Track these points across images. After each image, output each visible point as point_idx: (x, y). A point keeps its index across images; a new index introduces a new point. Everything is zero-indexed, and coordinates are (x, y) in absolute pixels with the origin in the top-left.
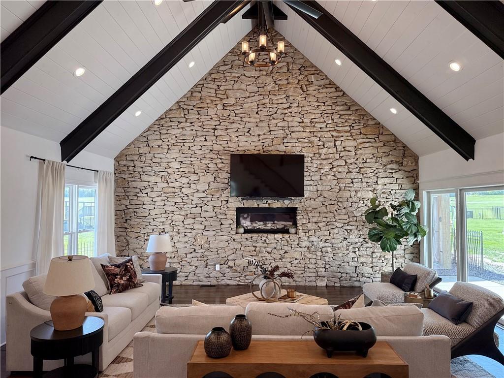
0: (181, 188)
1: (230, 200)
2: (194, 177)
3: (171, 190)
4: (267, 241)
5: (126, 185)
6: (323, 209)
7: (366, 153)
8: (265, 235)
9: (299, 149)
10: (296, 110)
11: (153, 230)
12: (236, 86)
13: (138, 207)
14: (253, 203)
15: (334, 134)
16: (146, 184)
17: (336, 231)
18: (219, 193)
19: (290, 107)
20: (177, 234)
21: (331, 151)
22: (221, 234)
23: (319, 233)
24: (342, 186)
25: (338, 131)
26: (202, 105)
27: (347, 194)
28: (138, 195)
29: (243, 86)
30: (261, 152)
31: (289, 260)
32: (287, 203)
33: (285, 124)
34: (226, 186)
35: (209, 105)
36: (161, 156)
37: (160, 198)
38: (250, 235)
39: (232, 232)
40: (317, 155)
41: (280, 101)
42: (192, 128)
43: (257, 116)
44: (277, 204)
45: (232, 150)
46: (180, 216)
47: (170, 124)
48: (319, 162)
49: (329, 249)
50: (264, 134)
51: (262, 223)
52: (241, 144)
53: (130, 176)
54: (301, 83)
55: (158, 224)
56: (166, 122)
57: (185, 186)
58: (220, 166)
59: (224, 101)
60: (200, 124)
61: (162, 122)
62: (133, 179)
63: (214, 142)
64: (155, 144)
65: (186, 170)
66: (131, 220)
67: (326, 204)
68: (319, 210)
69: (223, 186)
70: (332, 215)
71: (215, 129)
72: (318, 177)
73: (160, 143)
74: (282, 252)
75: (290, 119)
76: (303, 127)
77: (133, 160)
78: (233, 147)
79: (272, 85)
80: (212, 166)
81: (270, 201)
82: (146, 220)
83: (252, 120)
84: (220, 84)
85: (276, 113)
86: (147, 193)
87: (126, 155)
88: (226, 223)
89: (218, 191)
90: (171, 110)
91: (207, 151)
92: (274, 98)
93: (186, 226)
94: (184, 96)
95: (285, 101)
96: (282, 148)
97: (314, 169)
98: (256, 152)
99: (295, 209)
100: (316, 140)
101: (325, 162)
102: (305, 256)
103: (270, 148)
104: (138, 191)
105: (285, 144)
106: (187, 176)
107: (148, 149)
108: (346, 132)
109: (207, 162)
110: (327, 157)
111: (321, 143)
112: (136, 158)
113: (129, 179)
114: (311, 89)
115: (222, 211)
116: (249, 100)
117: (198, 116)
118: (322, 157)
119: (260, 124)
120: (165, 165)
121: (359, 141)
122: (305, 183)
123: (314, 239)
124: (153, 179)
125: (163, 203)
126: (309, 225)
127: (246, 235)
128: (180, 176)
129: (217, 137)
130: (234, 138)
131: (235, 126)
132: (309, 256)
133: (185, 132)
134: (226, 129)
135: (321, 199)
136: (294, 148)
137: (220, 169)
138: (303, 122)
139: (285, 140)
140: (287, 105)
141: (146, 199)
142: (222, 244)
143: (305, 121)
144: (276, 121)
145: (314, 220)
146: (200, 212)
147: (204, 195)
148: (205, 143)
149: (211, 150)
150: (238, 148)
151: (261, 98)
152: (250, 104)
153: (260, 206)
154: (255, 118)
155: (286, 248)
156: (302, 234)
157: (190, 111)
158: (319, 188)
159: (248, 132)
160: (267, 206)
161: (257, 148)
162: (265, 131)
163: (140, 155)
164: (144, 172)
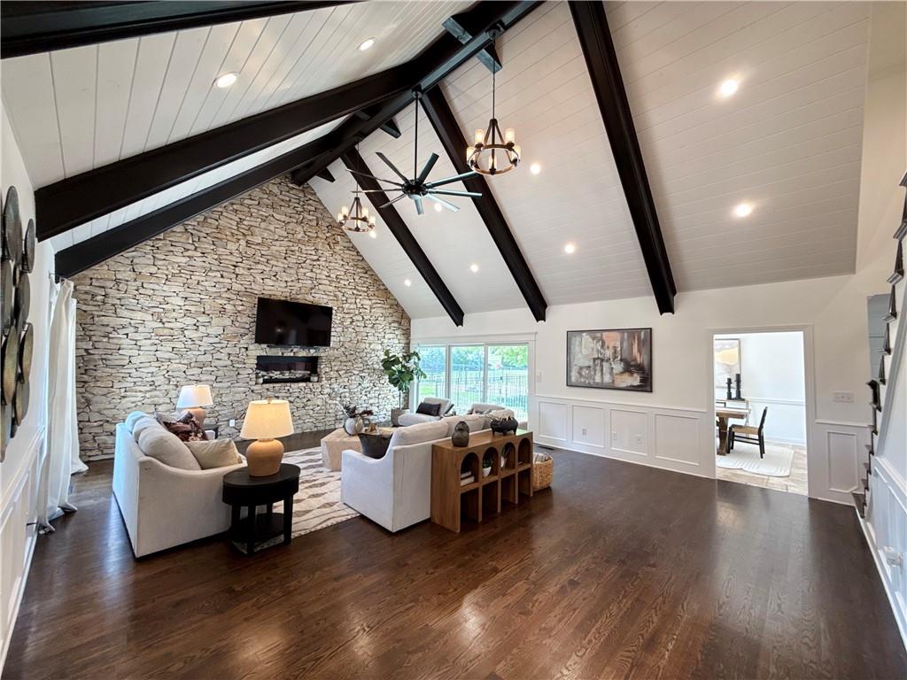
0: (183, 330)
1: (251, 347)
2: (203, 319)
3: (166, 331)
4: (291, 390)
6: (344, 359)
7: (378, 312)
8: (289, 384)
9: (325, 301)
10: (324, 264)
11: (136, 383)
12: (263, 225)
13: (110, 352)
14: (277, 352)
15: (355, 292)
16: (123, 321)
17: (353, 378)
18: (237, 339)
19: (318, 260)
20: (174, 387)
21: (352, 306)
22: (237, 385)
23: (340, 380)
24: (360, 338)
25: (358, 290)
26: (219, 235)
27: (363, 346)
28: (110, 335)
29: (272, 228)
30: (289, 299)
31: (311, 407)
32: (312, 352)
33: (313, 275)
34: (247, 331)
35: (229, 238)
36: (156, 287)
37: (149, 342)
38: (272, 385)
39: (250, 383)
40: (341, 309)
41: (310, 252)
42: (204, 259)
43: (285, 261)
44: (302, 353)
45: (256, 292)
46: (180, 366)
47: (172, 248)
48: (341, 315)
49: (347, 394)
50: (292, 281)
51: (279, 372)
52: (266, 287)
53: (97, 308)
54: (329, 240)
55: (144, 375)
56: (166, 245)
57: (189, 328)
58: (240, 308)
59: (248, 238)
60: (216, 257)
62: (103, 313)
63: (234, 280)
64: (145, 271)
65: (193, 309)
66: (95, 370)
67: (347, 353)
68: (340, 359)
69: (242, 331)
70: (350, 364)
71: (235, 266)
72: (341, 329)
73: (153, 270)
74: (305, 400)
75: (318, 271)
76: (330, 281)
77: (103, 287)
78: (257, 289)
79: (302, 234)
80: (229, 307)
81: (295, 350)
82: (123, 371)
83: (280, 264)
84: (244, 217)
85: (304, 262)
86: (127, 334)
87: (91, 279)
88: (244, 373)
89: (235, 336)
90: (173, 231)
91: (223, 290)
92: (303, 247)
93: (189, 377)
95: (314, 253)
96: (310, 298)
97: (338, 322)
98: (283, 299)
99: (319, 358)
100: (340, 295)
101: (347, 316)
102: (326, 402)
103: (298, 297)
104: (110, 330)
105: (313, 295)
106: (194, 316)
107: (133, 275)
108: (364, 292)
109: (223, 302)
110: (349, 311)
111: (344, 298)
112: (110, 284)
113: (95, 313)
114: (338, 248)
115: (240, 359)
116: (278, 243)
117: (212, 247)
118: (345, 311)
119: (289, 271)
120: (161, 299)
121: (373, 301)
122: (332, 334)
123: (335, 386)
124: (139, 316)
125: (154, 348)
126: (332, 373)
127: (267, 386)
128: (183, 315)
129: (237, 275)
130: (259, 278)
131: (260, 266)
132: (330, 402)
133: (193, 263)
134: (249, 269)
135: (343, 349)
136: (321, 299)
137: (239, 312)
138: (329, 276)
139: (313, 291)
140: (316, 258)
141: (125, 342)
142: (238, 397)
143: (332, 275)
144: (304, 271)
145: (336, 368)
146: (210, 360)
147: (217, 340)
148: (221, 280)
149: (229, 289)
150: (264, 292)
151: (291, 244)
152: (279, 248)
153: (285, 355)
154: (283, 263)
155: (309, 396)
156: (324, 382)
157: (202, 239)
158: (342, 339)
159: (275, 276)
160: (292, 354)
161: (284, 294)
162: (293, 278)
163: (117, 281)
164: (122, 305)
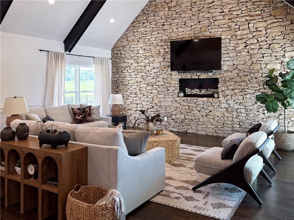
1: (172, 74)
2: (152, 59)
3: (139, 68)
4: (197, 102)
5: (117, 66)
6: (239, 79)
7: (276, 31)
8: (196, 98)
9: (219, 33)
11: (131, 93)
13: (123, 78)
14: (188, 75)
15: (248, 18)
16: (126, 65)
17: (248, 96)
18: (166, 69)
19: (213, 2)
20: (143, 96)
21: (245, 32)
22: (168, 96)
23: (235, 97)
24: (254, 60)
25: (252, 16)
26: (156, 10)
27: (258, 67)
28: (123, 71)
30: (193, 38)
31: (212, 117)
32: (210, 75)
33: (210, 15)
34: (170, 64)
35: (160, 9)
36: (134, 46)
37: (134, 73)
39: (174, 95)
40: (234, 37)
42: (151, 26)
43: (190, 12)
44: (203, 76)
45: (174, 38)
46: (144, 85)
47: (138, 25)
48: (235, 42)
49: (243, 111)
50: (195, 24)
51: (198, 90)
52: (179, 34)
53: (119, 60)
55: (133, 89)
57: (146, 65)
58: (167, 50)
59: (169, 5)
60: (155, 22)
61: (134, 24)
62: (120, 62)
63: (163, 34)
64: (131, 39)
65: (147, 54)
66: (119, 87)
67: (240, 75)
68: (235, 79)
69: (168, 64)
70: (244, 83)
71: (164, 25)
72: (234, 54)
73: (133, 38)
74: (207, 111)
75: (213, 11)
76: (224, 16)
77: (120, 50)
78: (175, 36)
80: (162, 50)
81: (198, 74)
82: (127, 87)
83: (187, 15)
85: (203, 8)
86: (127, 70)
87: (117, 47)
88: (171, 89)
89: (165, 68)
90: (139, 16)
91: (159, 41)
93: (148, 91)
94: (146, 6)
96: (207, 34)
97: (231, 48)
98: (189, 39)
100: (233, 24)
101: (240, 42)
102: (224, 115)
103: (199, 35)
104: (123, 69)
105: (210, 31)
106: (148, 58)
107: (127, 42)
108: (257, 15)
109: (159, 48)
110: (241, 37)
111: (237, 27)
112: (121, 49)
113: (119, 62)
115: (168, 81)
116: (185, 1)
117: (154, 18)
118: (238, 38)
119: (193, 18)
120: (136, 52)
121: (268, 22)
123: (230, 102)
124: (130, 61)
125: (135, 76)
126: (227, 91)
127: (184, 98)
128: (144, 58)
129: (165, 30)
130: (175, 29)
131: (176, 21)
132: (227, 115)
133: (146, 29)
134: (170, 24)
135: (237, 71)
137: (167, 52)
138: (223, 12)
139: (210, 28)
140: (211, 1)
141: (127, 74)
142: (169, 104)
143: (225, 10)
144: (203, 14)
145: (231, 87)
146: (156, 81)
147: (157, 70)
148: (158, 35)
149: (162, 40)
150: (177, 37)
152: (186, 4)
153: (192, 77)
154: (189, 14)
155: (210, 108)
156: (221, 98)
157: (150, 15)
158: (235, 62)
159: (185, 25)
160: (197, 77)
161: (190, 36)
162: (195, 22)
163: (124, 47)
164: (126, 57)
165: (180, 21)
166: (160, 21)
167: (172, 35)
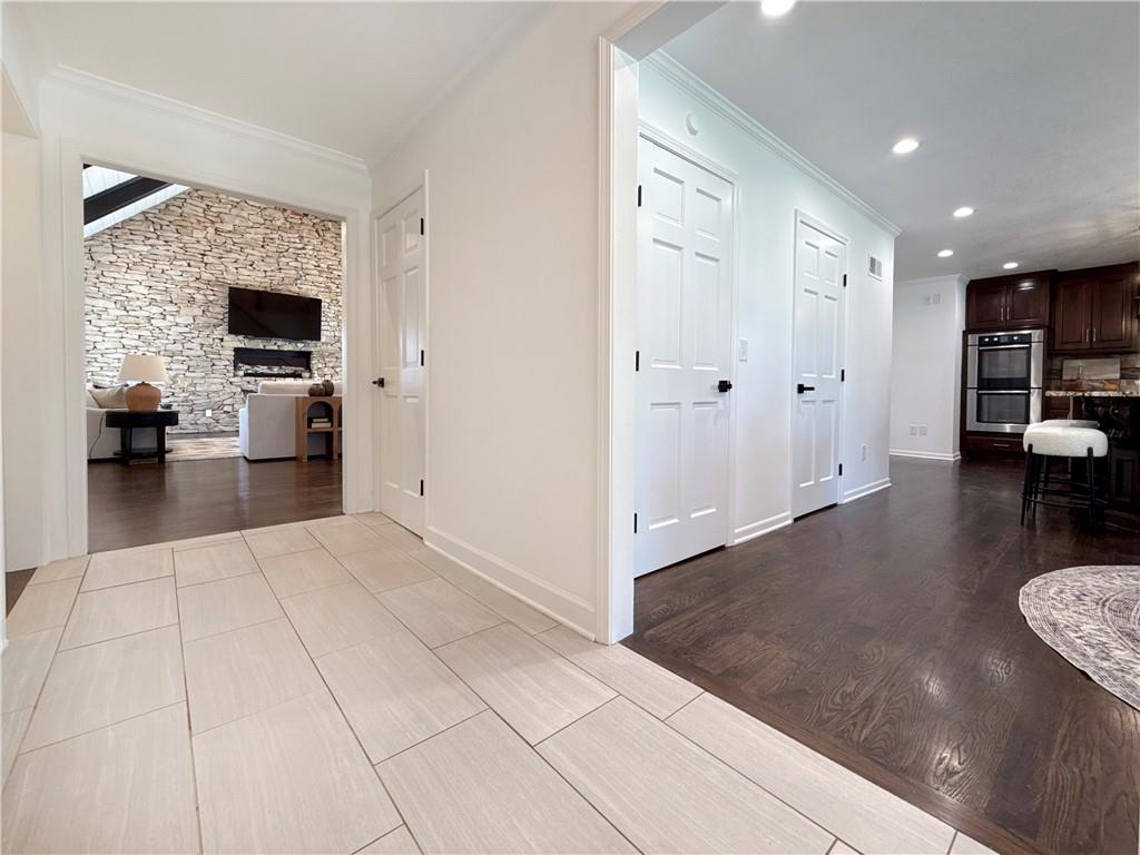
0: (149, 319)
1: (226, 338)
2: (170, 308)
3: (132, 320)
9: (314, 292)
10: (311, 252)
12: (234, 211)
14: (258, 344)
18: (210, 330)
19: (304, 248)
22: (213, 376)
26: (184, 223)
29: (245, 214)
30: (269, 290)
32: (300, 346)
33: (299, 265)
34: (220, 322)
35: (194, 225)
36: (117, 275)
37: (114, 329)
38: (253, 378)
39: (228, 374)
41: (292, 240)
42: (168, 248)
43: (262, 249)
44: (288, 347)
47: (131, 237)
48: (336, 308)
50: (272, 271)
51: (266, 367)
52: (240, 277)
54: (316, 226)
56: (125, 234)
57: (154, 317)
58: (212, 298)
59: (217, 225)
60: (181, 245)
61: (118, 232)
63: (203, 269)
64: (105, 259)
65: (158, 298)
69: (215, 321)
71: (204, 255)
73: (113, 258)
75: (304, 261)
78: (230, 279)
79: (282, 220)
81: (279, 343)
82: (88, 355)
83: (255, 253)
84: (210, 204)
85: (287, 251)
86: (90, 321)
88: (220, 364)
89: (208, 327)
90: (131, 219)
91: (191, 279)
92: (283, 234)
94: (155, 207)
95: (298, 241)
96: (295, 290)
98: (261, 289)
99: (309, 353)
100: (333, 286)
103: (280, 287)
105: (299, 286)
106: (159, 304)
107: (92, 263)
109: (191, 291)
114: (328, 235)
115: (214, 350)
116: (253, 230)
117: (176, 235)
119: (267, 260)
120: (124, 288)
122: (322, 328)
124: (101, 303)
125: (119, 335)
126: (326, 369)
127: (248, 379)
128: (147, 303)
129: (206, 264)
130: (231, 268)
131: (232, 255)
133: (155, 251)
134: (220, 258)
136: (308, 290)
137: (211, 302)
138: (319, 266)
139: (299, 282)
140: (300, 246)
141: (89, 328)
143: (322, 265)
144: (288, 260)
146: (181, 348)
147: (187, 330)
148: (189, 269)
149: (197, 279)
150: (237, 281)
151: (269, 231)
152: (255, 235)
153: (267, 348)
154: (260, 252)
156: (316, 378)
157: (164, 227)
158: (337, 334)
159: (251, 266)
160: (276, 348)
161: (263, 285)
162: (273, 268)
165: (242, 258)
166: (196, 246)
167: (225, 275)
